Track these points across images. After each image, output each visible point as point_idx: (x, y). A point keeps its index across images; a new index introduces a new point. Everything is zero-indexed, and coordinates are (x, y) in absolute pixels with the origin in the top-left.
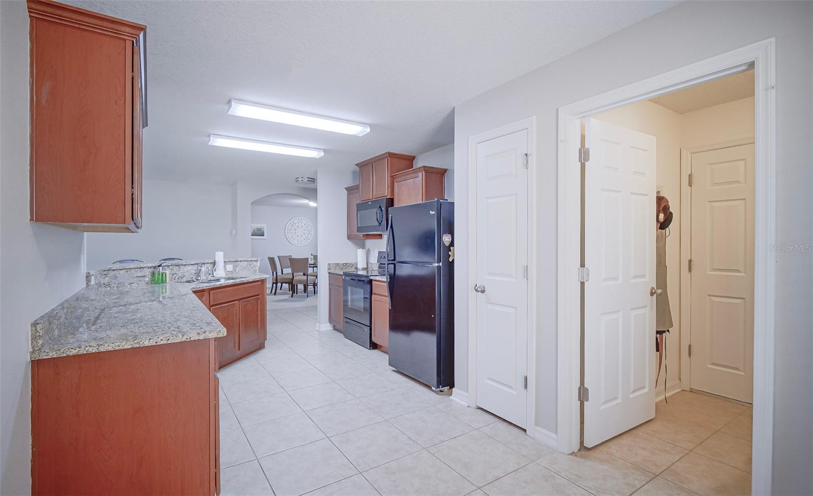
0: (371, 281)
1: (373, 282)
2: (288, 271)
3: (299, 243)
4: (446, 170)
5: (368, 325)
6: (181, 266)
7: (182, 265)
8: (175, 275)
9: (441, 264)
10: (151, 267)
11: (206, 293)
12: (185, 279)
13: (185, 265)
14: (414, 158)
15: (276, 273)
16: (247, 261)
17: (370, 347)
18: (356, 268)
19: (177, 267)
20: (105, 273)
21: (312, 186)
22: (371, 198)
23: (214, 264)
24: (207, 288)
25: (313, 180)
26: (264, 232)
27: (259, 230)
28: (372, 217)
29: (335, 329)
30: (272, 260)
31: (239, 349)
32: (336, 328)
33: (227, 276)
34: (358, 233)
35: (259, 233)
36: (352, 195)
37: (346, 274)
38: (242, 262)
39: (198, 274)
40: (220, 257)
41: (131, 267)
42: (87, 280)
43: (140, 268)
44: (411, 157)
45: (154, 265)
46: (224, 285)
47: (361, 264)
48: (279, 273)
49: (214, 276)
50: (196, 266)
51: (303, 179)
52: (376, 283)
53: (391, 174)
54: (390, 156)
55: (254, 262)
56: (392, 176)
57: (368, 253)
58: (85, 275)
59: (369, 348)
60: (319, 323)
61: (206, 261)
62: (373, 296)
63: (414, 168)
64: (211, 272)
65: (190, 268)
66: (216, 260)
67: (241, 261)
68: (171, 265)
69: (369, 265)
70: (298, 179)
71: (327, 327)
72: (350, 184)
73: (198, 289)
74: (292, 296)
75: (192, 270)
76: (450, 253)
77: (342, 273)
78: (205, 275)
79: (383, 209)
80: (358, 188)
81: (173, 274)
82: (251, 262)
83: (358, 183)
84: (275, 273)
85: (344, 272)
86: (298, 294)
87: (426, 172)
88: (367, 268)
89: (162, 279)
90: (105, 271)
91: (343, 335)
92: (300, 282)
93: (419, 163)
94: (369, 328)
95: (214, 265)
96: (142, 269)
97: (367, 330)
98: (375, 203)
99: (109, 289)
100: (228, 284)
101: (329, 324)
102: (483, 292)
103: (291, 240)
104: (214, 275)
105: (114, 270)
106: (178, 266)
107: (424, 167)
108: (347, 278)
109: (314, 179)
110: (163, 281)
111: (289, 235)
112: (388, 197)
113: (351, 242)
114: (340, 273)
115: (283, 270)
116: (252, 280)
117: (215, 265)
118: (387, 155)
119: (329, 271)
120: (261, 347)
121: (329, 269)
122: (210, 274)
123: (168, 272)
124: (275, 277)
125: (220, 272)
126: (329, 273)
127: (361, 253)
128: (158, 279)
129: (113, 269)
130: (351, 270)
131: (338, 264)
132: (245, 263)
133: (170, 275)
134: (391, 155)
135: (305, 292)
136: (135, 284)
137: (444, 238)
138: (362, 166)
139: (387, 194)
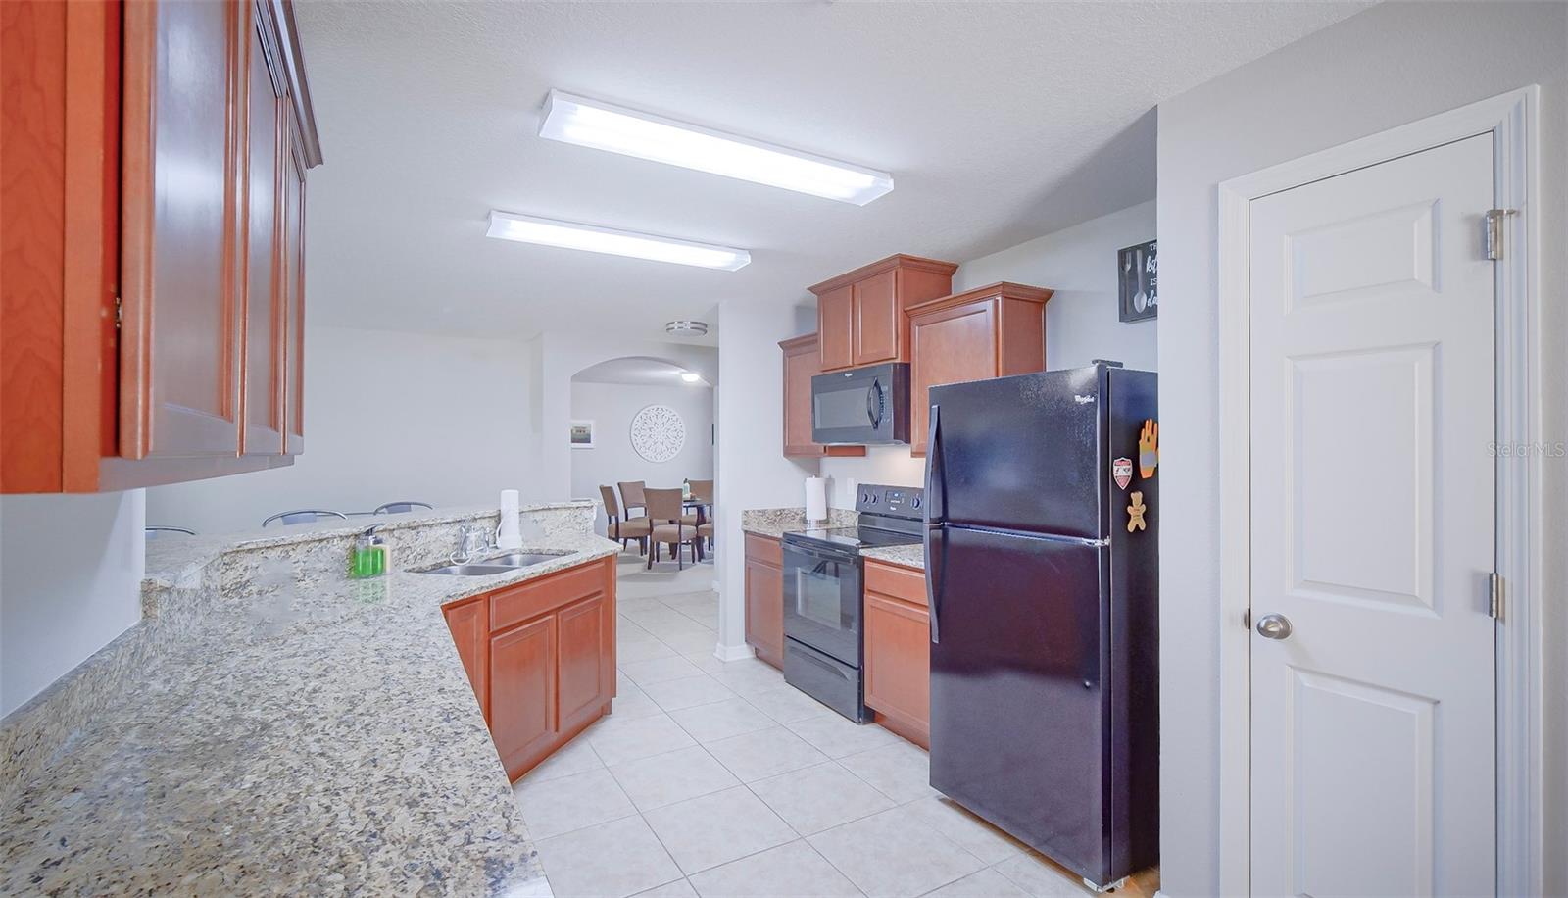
0: (863, 559)
1: (867, 563)
2: (637, 512)
3: (658, 457)
4: (1049, 294)
5: (856, 665)
6: (420, 529)
7: (425, 526)
8: (408, 552)
9: (1107, 542)
10: (347, 537)
11: (480, 605)
12: (428, 562)
13: (431, 526)
14: (953, 268)
15: (617, 519)
16: (570, 508)
17: (860, 716)
18: (804, 521)
19: (413, 532)
20: (227, 559)
21: (701, 340)
22: (850, 363)
23: (498, 518)
24: (483, 591)
25: (702, 327)
26: (589, 436)
27: (580, 430)
28: (855, 407)
29: (758, 656)
30: (607, 492)
31: (557, 730)
32: (760, 654)
33: (526, 547)
34: (816, 444)
35: (581, 437)
36: (795, 358)
37: (790, 539)
38: (557, 512)
39: (461, 544)
40: (510, 502)
41: (298, 538)
42: (144, 603)
43: (321, 541)
44: (950, 265)
45: (355, 531)
46: (523, 580)
47: (816, 512)
48: (622, 519)
49: (496, 548)
50: (457, 527)
51: (681, 325)
52: (875, 565)
53: (904, 307)
54: (901, 263)
55: (585, 511)
56: (905, 312)
57: (829, 486)
58: (139, 588)
59: (856, 717)
60: (725, 644)
61: (480, 513)
62: (869, 598)
63: (954, 294)
64: (491, 538)
65: (441, 531)
66: (503, 509)
67: (556, 509)
68: (399, 528)
69: (833, 515)
70: (671, 326)
71: (742, 653)
72: (788, 333)
73: (461, 598)
74: (649, 568)
75: (446, 535)
76: (1129, 509)
77: (781, 536)
78: (477, 547)
79: (884, 389)
80: (816, 341)
81: (402, 550)
82: (578, 512)
83: (816, 331)
84: (613, 518)
85: (785, 534)
86: (660, 562)
87: (1005, 298)
88: (827, 522)
89: (375, 565)
90: (226, 554)
91: (782, 677)
92: (665, 537)
93: (968, 281)
94: (857, 672)
95: (498, 522)
96: (325, 542)
97: (851, 675)
98: (863, 374)
99: (236, 600)
100: (533, 576)
101: (745, 645)
102: (1284, 634)
103: (643, 449)
104: (498, 544)
105: (250, 551)
106: (414, 528)
107: (1004, 285)
108: (792, 548)
109: (706, 326)
110: (377, 571)
111: (640, 441)
112: (898, 361)
113: (792, 461)
114: (776, 535)
115: (629, 510)
116: (586, 561)
117: (500, 519)
118: (897, 261)
119: (746, 528)
120: (605, 711)
121: (745, 523)
122: (488, 543)
123: (387, 547)
124: (615, 527)
125: (512, 540)
126: (746, 532)
127: (814, 485)
128: (364, 565)
129: (246, 547)
130: (794, 528)
131: (764, 512)
132: (565, 513)
133: (396, 553)
134: (906, 262)
135: (674, 558)
136: (307, 581)
137: (1115, 468)
138: (823, 291)
139: (894, 353)
